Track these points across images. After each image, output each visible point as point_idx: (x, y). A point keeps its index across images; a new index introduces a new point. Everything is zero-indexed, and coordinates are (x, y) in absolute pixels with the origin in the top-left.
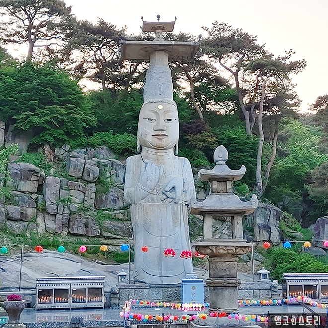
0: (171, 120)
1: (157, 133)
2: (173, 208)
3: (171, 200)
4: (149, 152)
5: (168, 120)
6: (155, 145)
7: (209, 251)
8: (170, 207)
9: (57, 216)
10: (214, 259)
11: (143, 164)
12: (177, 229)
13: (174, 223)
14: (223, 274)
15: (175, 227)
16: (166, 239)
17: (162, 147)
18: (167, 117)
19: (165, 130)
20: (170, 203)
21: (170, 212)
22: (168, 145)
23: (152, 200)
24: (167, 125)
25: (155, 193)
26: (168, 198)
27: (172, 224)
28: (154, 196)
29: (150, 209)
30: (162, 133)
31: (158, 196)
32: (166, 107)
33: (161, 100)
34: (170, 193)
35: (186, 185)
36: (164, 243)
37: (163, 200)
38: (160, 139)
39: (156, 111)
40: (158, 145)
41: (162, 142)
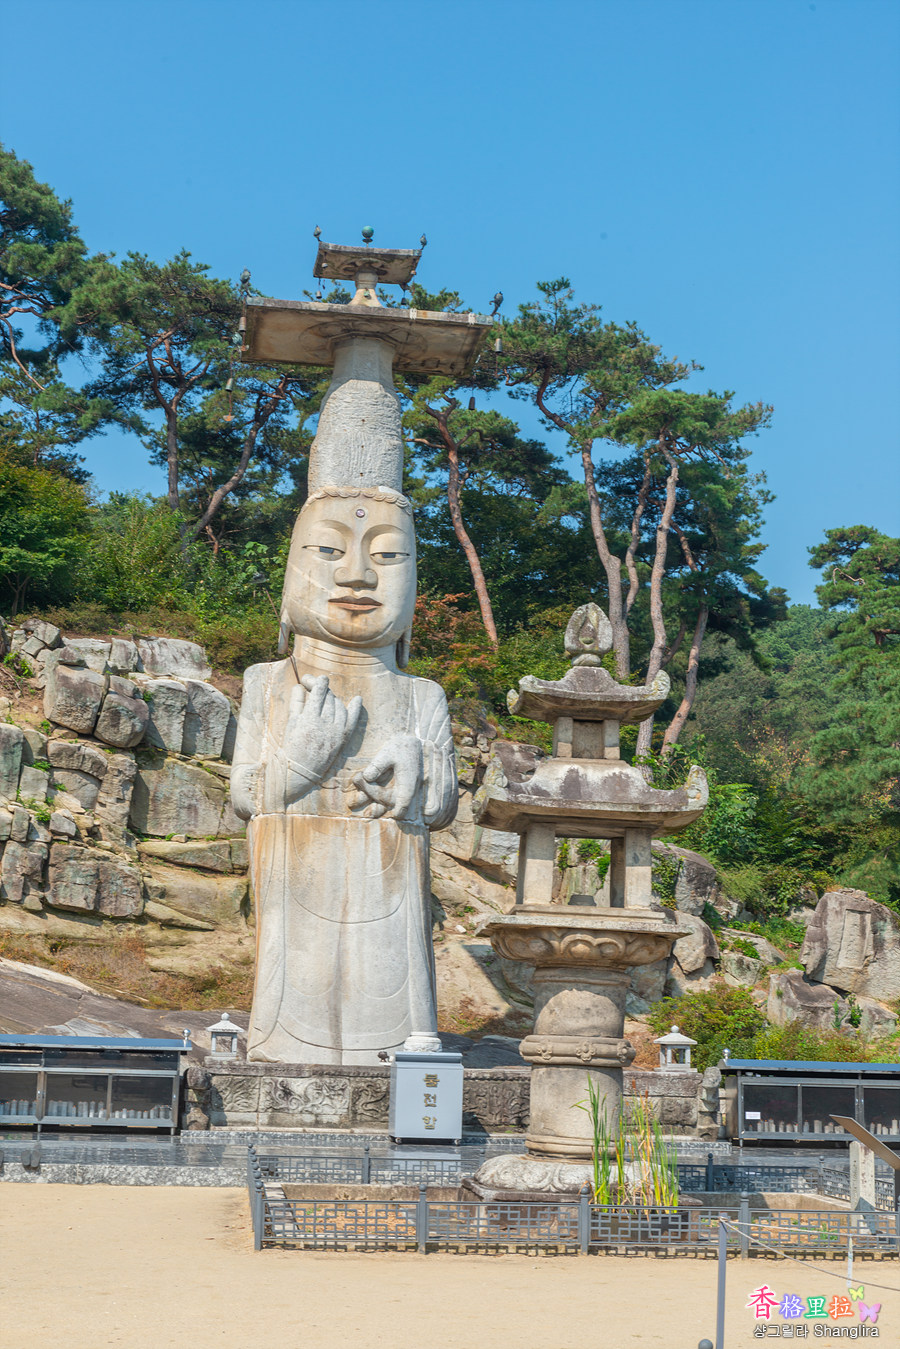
0: (391, 555)
1: (346, 592)
4: (317, 652)
5: (386, 555)
6: (339, 630)
7: (537, 947)
9: (9, 846)
10: (552, 973)
11: (298, 690)
14: (583, 1023)
16: (360, 930)
17: (361, 638)
18: (379, 544)
19: (373, 587)
20: (376, 817)
21: (376, 847)
22: (378, 633)
23: (322, 804)
24: (380, 570)
25: (330, 783)
26: (371, 800)
27: (379, 883)
28: (328, 794)
29: (313, 834)
30: (359, 596)
31: (339, 794)
32: (379, 514)
33: (365, 491)
34: (377, 787)
35: (431, 763)
36: (351, 943)
37: (355, 807)
38: (355, 614)
39: (349, 523)
40: (348, 630)
41: (361, 625)
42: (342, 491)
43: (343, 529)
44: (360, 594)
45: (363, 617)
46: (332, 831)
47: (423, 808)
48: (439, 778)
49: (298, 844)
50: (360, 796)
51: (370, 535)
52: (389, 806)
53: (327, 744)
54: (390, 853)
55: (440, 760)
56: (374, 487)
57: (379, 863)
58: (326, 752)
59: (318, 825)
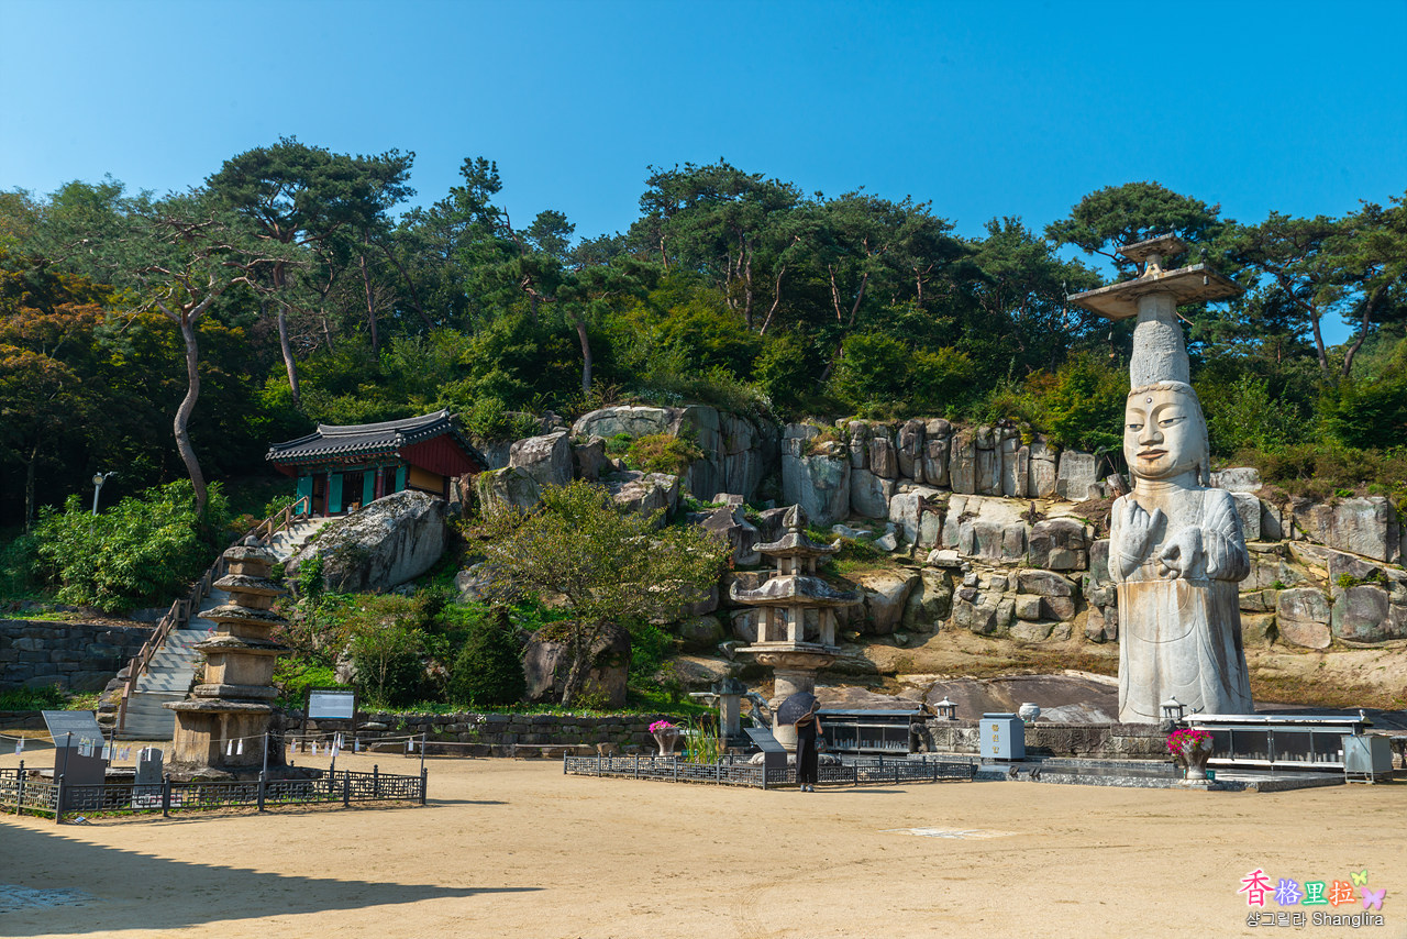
0: (1172, 420)
1: (1145, 448)
2: (1179, 588)
3: (1175, 572)
5: (1166, 422)
6: (1143, 472)
8: (1174, 584)
9: (1107, 609)
12: (1189, 626)
13: (1183, 615)
15: (1183, 623)
16: (1167, 646)
17: (1157, 474)
18: (1163, 416)
19: (1161, 442)
20: (1174, 579)
21: (1175, 596)
22: (1167, 469)
23: (1144, 574)
24: (1164, 431)
25: (1147, 562)
26: (1169, 569)
27: (1177, 617)
28: (1147, 567)
29: (1139, 592)
30: (1153, 449)
31: (1153, 567)
32: (1160, 398)
33: (1151, 387)
34: (1170, 561)
35: (1208, 541)
36: (1163, 654)
37: (1163, 574)
38: (1151, 460)
39: (1143, 409)
40: (1149, 470)
41: (1154, 465)
42: (1139, 390)
43: (1141, 411)
44: (1152, 448)
45: (1156, 461)
46: (1150, 589)
47: (1205, 570)
48: (1215, 550)
49: (1132, 600)
50: (1163, 567)
51: (1156, 412)
52: (1179, 571)
53: (1138, 540)
54: (1184, 601)
55: (1215, 539)
56: (1157, 383)
57: (1177, 605)
58: (1138, 544)
59: (1142, 587)
